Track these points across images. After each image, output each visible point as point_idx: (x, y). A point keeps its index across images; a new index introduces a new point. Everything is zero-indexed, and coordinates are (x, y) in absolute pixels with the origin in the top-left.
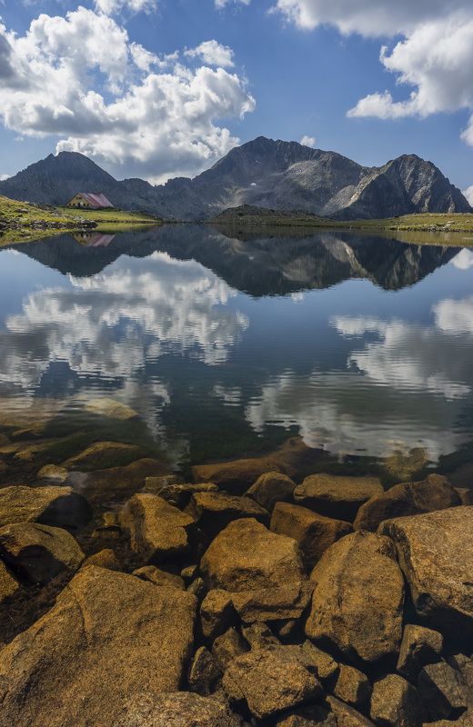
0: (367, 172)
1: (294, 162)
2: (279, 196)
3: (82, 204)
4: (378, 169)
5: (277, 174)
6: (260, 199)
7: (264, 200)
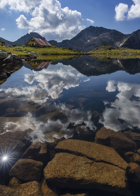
0: (125, 36)
1: (101, 34)
2: (97, 45)
3: (34, 44)
4: (130, 35)
5: (96, 38)
6: (91, 46)
7: (92, 46)
